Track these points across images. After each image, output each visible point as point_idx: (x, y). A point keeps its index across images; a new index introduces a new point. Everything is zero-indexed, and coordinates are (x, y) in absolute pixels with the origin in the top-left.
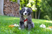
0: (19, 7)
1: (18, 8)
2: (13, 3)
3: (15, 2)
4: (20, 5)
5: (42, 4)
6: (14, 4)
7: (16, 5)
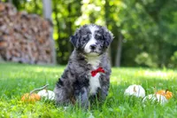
0: (50, 29)
1: (45, 33)
3: (35, 16)
4: (55, 23)
7: (39, 24)
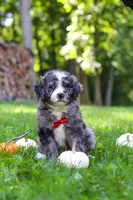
0: (31, 60)
1: (25, 65)
2: (5, 49)
5: (120, 44)
6: (11, 53)
